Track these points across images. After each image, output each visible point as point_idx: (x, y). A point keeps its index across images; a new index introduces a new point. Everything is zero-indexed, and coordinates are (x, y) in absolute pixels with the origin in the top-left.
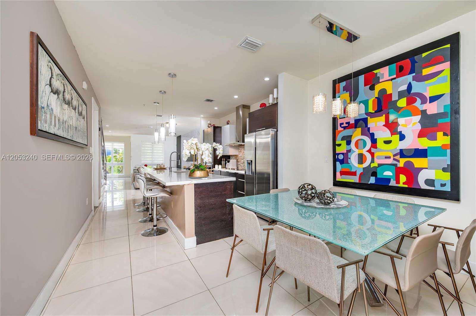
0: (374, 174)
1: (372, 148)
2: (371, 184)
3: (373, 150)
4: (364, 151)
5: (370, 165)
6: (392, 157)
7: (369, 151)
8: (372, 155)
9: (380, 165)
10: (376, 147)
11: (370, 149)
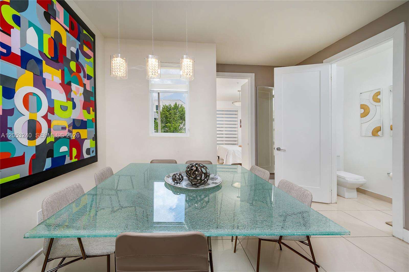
0: (50, 153)
1: (48, 113)
2: (47, 170)
3: (50, 116)
4: (39, 117)
5: (46, 140)
6: (67, 129)
7: (45, 117)
8: (49, 122)
9: (56, 139)
10: (53, 113)
11: (47, 115)
